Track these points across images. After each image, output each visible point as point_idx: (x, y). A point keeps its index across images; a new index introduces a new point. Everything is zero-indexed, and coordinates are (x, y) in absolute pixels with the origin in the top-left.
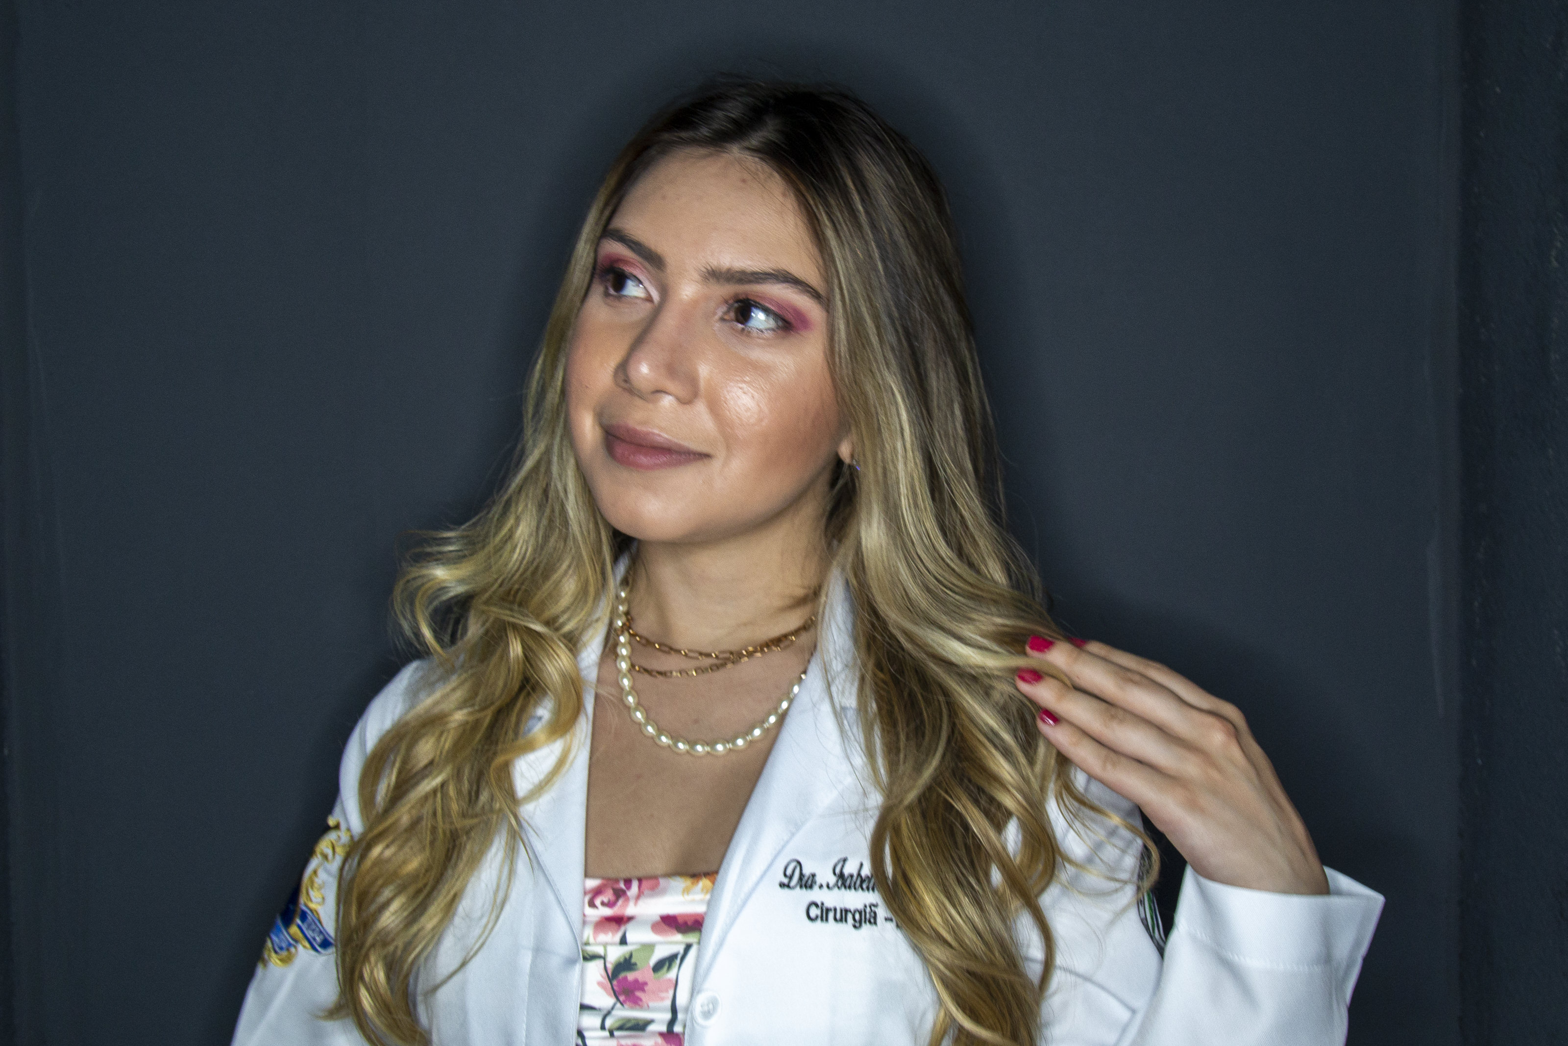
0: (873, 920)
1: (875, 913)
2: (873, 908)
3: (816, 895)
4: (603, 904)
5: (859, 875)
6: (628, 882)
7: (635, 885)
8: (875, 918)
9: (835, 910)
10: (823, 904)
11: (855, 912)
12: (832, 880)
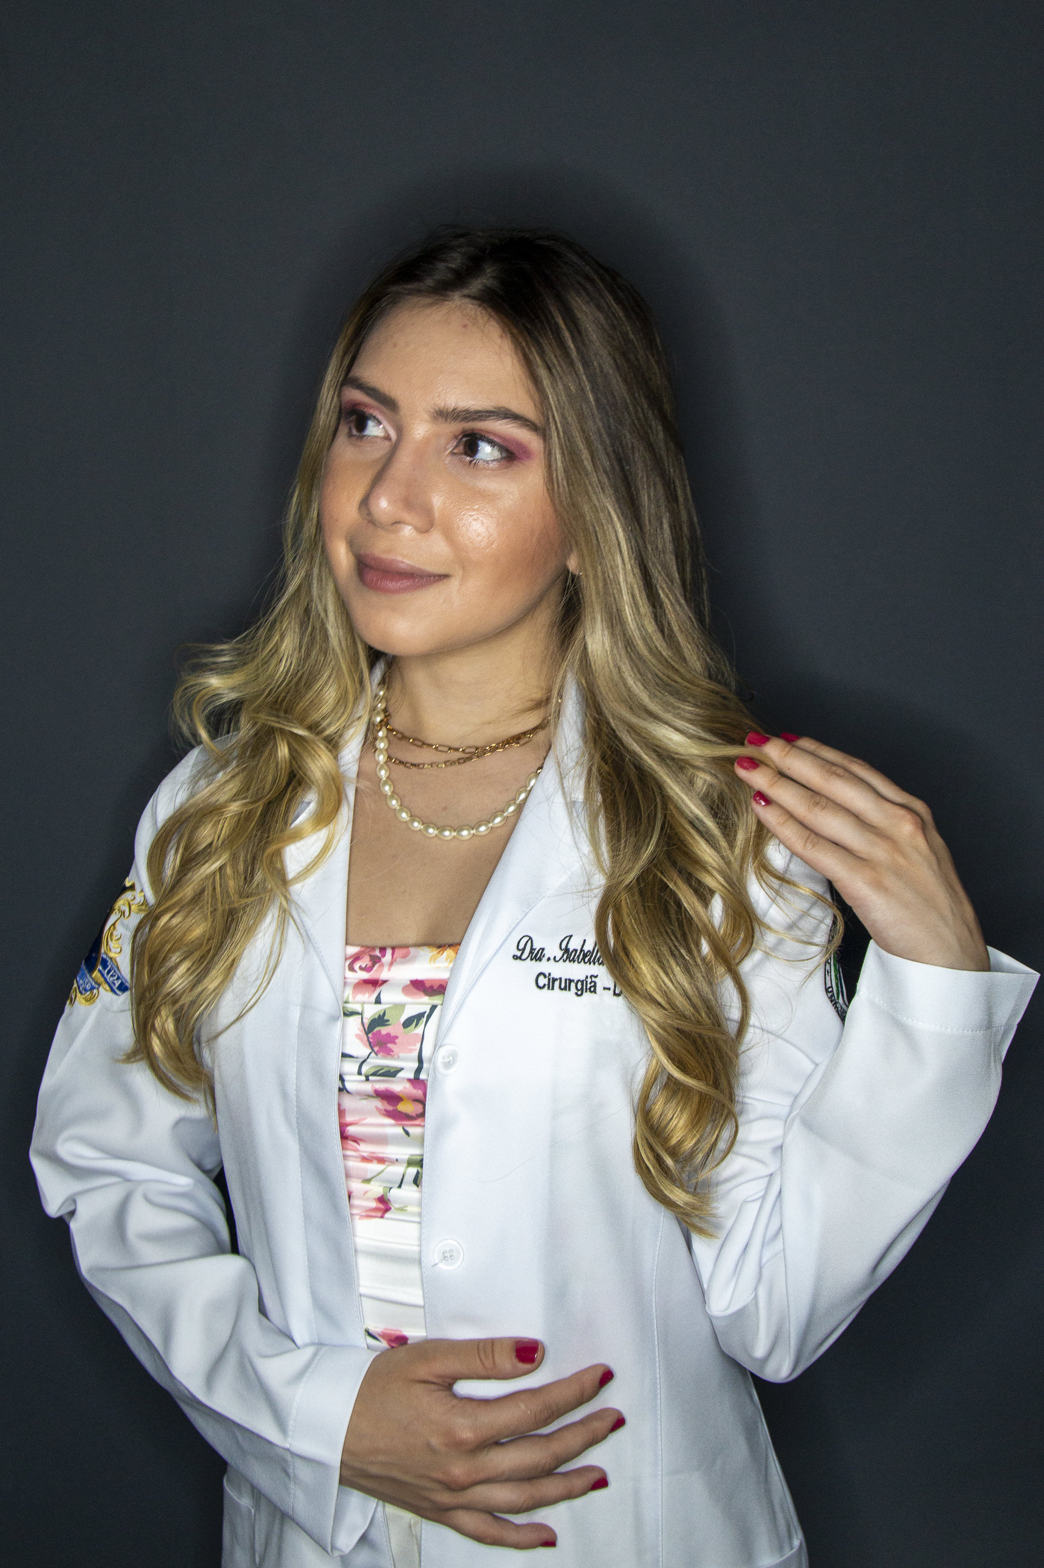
0: (593, 990)
1: (595, 983)
2: (594, 979)
3: (544, 966)
4: (361, 968)
5: (582, 950)
6: (383, 950)
7: (389, 952)
8: (595, 986)
9: (561, 979)
10: (550, 974)
11: (578, 981)
12: (559, 954)
